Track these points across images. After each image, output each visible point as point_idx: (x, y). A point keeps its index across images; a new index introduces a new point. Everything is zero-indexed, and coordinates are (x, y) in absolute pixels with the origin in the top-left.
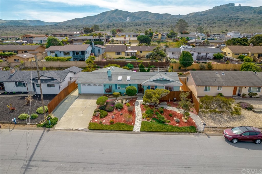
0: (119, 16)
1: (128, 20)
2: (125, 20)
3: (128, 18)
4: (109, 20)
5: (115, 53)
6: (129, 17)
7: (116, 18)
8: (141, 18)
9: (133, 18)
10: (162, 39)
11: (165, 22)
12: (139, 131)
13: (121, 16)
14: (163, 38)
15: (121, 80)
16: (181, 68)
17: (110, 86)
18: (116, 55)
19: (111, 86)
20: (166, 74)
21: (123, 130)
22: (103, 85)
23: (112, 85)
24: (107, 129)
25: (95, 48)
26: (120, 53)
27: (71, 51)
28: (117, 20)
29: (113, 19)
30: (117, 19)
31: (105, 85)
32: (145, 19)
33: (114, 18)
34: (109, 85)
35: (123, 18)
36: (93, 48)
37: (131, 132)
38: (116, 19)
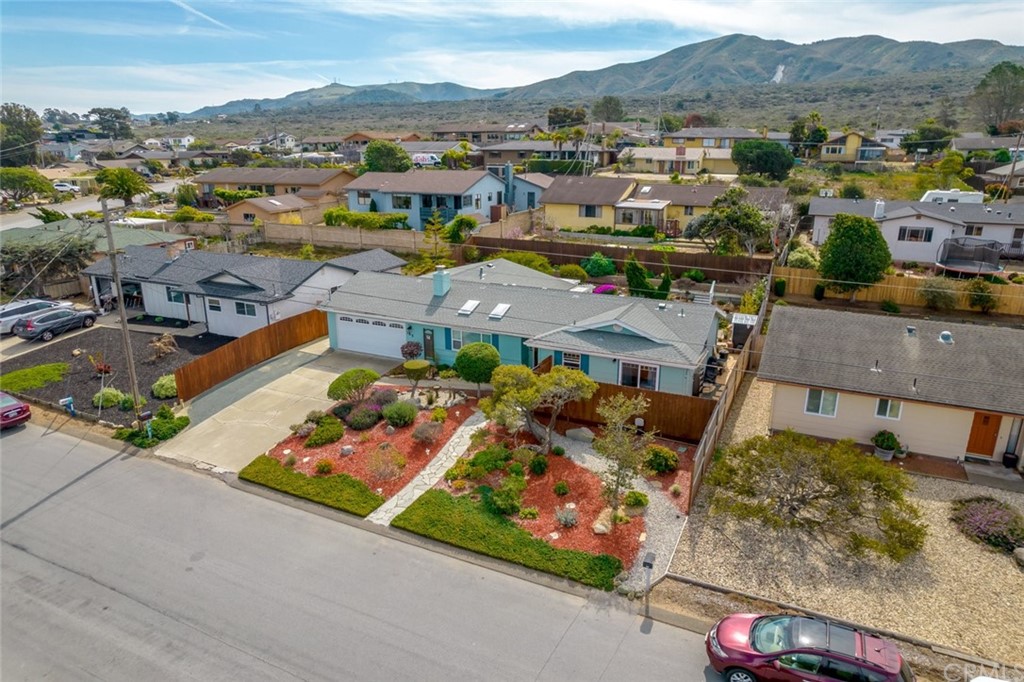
0: (742, 63)
1: (778, 77)
2: (767, 76)
3: (781, 68)
4: (700, 76)
5: (576, 209)
6: (786, 65)
7: (727, 71)
8: (838, 68)
9: (802, 70)
10: (862, 158)
11: (950, 81)
12: (387, 524)
13: (751, 63)
14: (866, 154)
15: (467, 315)
16: (828, 293)
17: (427, 332)
18: (580, 215)
19: (430, 333)
20: (661, 308)
21: (338, 505)
22: (404, 325)
23: (432, 331)
24: (289, 489)
25: (518, 184)
26: (597, 210)
27: (414, 194)
28: (733, 77)
29: (713, 75)
30: (732, 74)
31: (410, 328)
32: (861, 69)
33: (721, 69)
34: (424, 330)
35: (758, 69)
36: (507, 186)
37: (355, 520)
38: (726, 76)
